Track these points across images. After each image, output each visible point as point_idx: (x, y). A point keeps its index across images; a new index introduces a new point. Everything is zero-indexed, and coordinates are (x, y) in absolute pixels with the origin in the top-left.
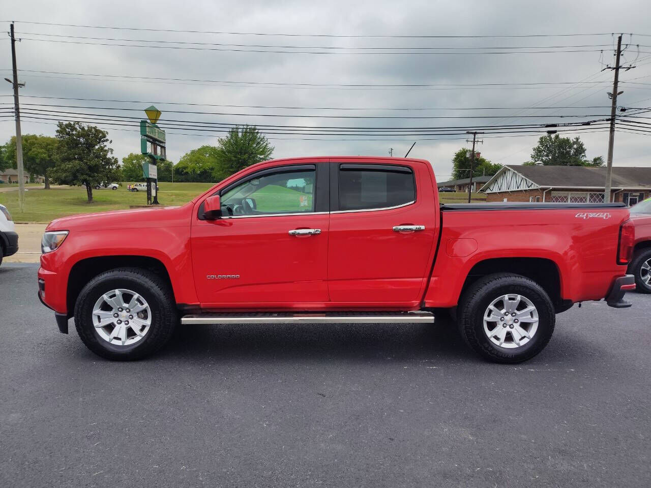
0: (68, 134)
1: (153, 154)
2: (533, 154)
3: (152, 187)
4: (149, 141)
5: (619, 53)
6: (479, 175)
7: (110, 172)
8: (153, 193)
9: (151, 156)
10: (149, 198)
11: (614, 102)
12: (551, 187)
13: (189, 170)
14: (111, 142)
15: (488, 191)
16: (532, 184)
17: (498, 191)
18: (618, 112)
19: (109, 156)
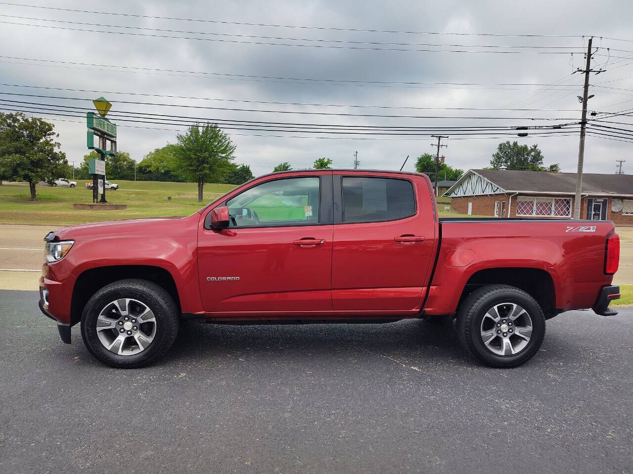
0: (9, 125)
1: (101, 148)
2: (493, 160)
3: (99, 184)
4: (97, 135)
5: (589, 56)
6: (441, 180)
7: (56, 167)
8: (101, 190)
9: (98, 151)
10: (95, 196)
11: (585, 106)
12: (518, 192)
13: (152, 169)
14: (58, 135)
15: (453, 195)
16: (498, 188)
17: (462, 195)
18: (588, 116)
19: (56, 150)
